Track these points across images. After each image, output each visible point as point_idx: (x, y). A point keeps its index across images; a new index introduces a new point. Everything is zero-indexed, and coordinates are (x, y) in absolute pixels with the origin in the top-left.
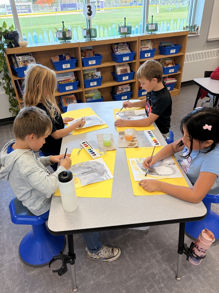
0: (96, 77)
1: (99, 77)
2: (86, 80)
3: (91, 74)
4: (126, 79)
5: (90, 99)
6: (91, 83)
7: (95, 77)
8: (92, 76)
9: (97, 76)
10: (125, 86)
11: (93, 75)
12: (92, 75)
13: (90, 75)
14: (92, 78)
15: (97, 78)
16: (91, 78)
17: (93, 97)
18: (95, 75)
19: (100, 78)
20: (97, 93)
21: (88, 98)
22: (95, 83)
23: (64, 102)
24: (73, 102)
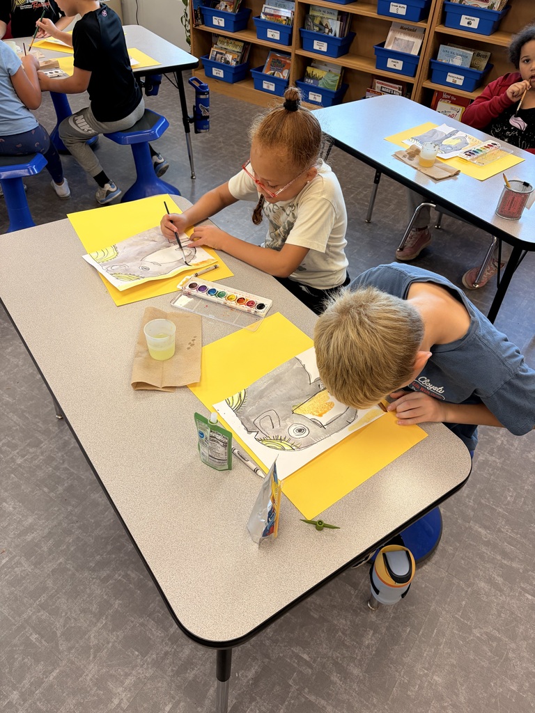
0: (329, 31)
1: (335, 35)
2: (306, 30)
3: (319, 19)
4: (394, 67)
5: (312, 82)
6: (315, 42)
7: (327, 30)
9: (331, 31)
10: (389, 86)
11: (322, 25)
12: (321, 23)
13: (317, 22)
14: (320, 29)
15: (330, 33)
16: (317, 29)
17: (321, 79)
18: (327, 26)
19: (337, 39)
20: (331, 76)
21: (309, 77)
22: (324, 47)
23: (266, 65)
24: (282, 72)
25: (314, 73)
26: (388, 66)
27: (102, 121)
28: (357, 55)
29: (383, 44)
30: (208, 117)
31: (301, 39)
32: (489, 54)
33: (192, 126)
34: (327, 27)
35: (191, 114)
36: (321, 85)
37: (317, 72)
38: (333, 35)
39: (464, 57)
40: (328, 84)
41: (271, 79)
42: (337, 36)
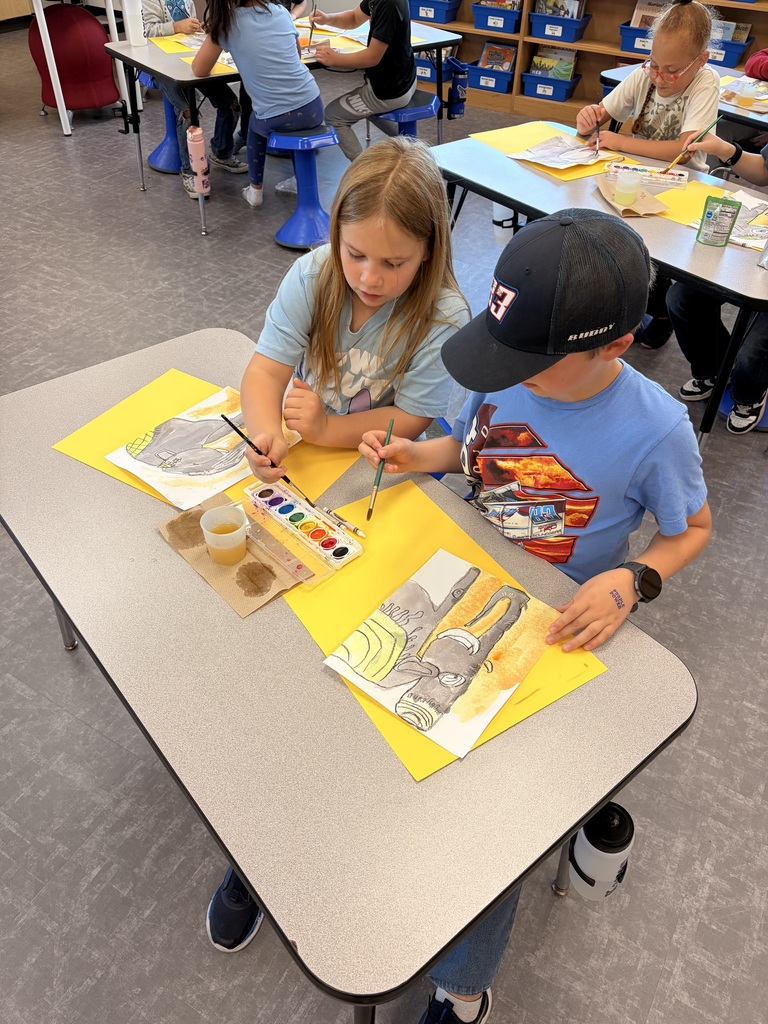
0: (565, 13)
1: (572, 17)
2: (537, 14)
4: (642, 48)
5: (540, 73)
6: (548, 26)
8: (555, 9)
9: (567, 12)
11: (557, 6)
12: (555, 5)
13: (550, 3)
14: (554, 12)
15: (566, 16)
16: (550, 11)
17: (551, 69)
19: (574, 21)
20: (564, 64)
21: (537, 68)
22: (558, 31)
23: (482, 58)
24: (502, 66)
25: (543, 63)
26: (636, 46)
27: (382, 99)
28: (592, 39)
29: (628, 23)
30: (464, 100)
31: (530, 25)
32: (750, 25)
33: (445, 111)
34: (563, 9)
35: (445, 98)
36: (551, 75)
37: (547, 62)
38: (569, 17)
39: (726, 29)
40: (559, 73)
41: (490, 73)
42: (575, 17)
